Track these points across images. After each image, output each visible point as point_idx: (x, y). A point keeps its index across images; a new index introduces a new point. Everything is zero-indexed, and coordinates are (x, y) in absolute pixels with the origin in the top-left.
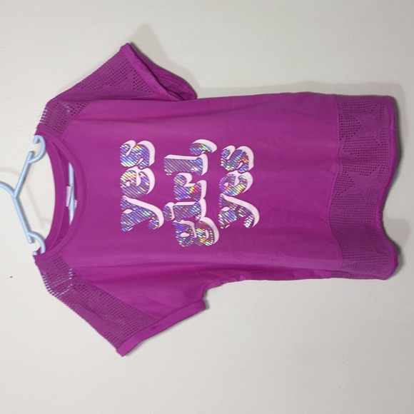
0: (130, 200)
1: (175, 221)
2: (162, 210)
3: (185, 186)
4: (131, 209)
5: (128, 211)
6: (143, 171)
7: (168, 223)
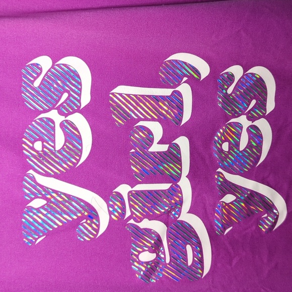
0: (42, 180)
1: (132, 221)
2: (106, 199)
3: (151, 150)
4: (44, 197)
5: (38, 203)
6: (70, 118)
7: (118, 225)
